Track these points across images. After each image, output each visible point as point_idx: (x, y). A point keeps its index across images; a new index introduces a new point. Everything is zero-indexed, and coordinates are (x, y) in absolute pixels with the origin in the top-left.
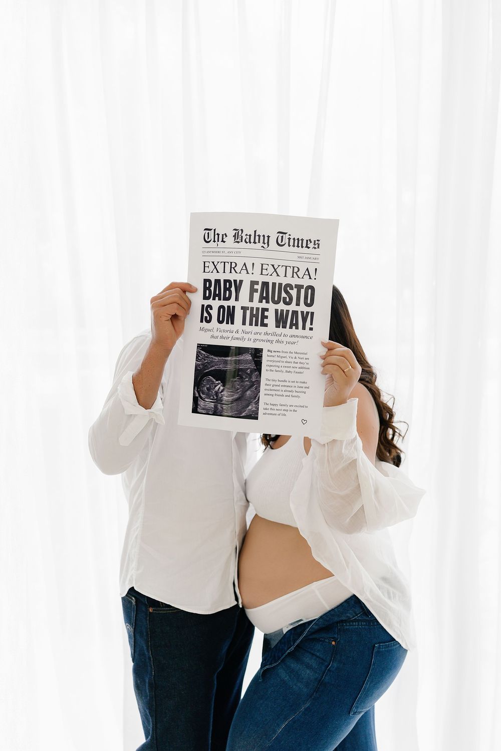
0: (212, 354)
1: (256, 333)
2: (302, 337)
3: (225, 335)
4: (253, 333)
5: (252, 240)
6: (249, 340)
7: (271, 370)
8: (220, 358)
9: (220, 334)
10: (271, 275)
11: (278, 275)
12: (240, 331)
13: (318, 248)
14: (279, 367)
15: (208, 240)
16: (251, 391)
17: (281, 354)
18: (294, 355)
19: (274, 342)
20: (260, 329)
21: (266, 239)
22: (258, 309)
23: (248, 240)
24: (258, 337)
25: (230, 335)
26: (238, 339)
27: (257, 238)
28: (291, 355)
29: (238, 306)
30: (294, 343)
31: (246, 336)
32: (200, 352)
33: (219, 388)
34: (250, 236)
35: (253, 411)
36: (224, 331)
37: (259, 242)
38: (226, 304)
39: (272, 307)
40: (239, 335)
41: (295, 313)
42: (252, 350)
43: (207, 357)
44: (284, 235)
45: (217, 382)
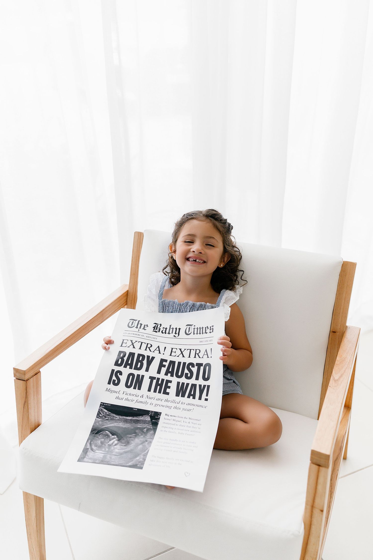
0: (113, 413)
1: (158, 399)
2: (197, 406)
3: (130, 398)
4: (155, 399)
5: (167, 332)
6: (151, 404)
7: (165, 431)
8: (121, 417)
9: (125, 397)
10: (178, 356)
11: (183, 356)
12: (145, 396)
13: (213, 332)
14: (172, 429)
15: (131, 326)
16: (143, 446)
17: (177, 419)
18: (188, 420)
19: (172, 408)
20: (162, 396)
21: (178, 330)
22: (163, 380)
23: (164, 332)
24: (159, 402)
25: (135, 398)
26: (141, 402)
27: (171, 330)
28: (185, 420)
29: (147, 376)
30: (189, 410)
31: (149, 401)
32: (102, 410)
33: (114, 442)
34: (166, 328)
35: (140, 462)
36: (130, 394)
37: (172, 333)
38: (136, 372)
39: (175, 380)
40: (143, 400)
41: (194, 386)
42: (152, 413)
43: (108, 415)
44: (191, 327)
45: (113, 437)
